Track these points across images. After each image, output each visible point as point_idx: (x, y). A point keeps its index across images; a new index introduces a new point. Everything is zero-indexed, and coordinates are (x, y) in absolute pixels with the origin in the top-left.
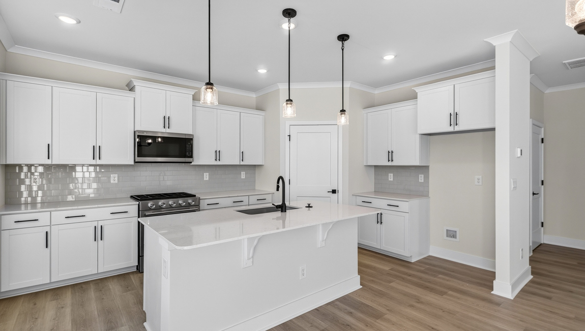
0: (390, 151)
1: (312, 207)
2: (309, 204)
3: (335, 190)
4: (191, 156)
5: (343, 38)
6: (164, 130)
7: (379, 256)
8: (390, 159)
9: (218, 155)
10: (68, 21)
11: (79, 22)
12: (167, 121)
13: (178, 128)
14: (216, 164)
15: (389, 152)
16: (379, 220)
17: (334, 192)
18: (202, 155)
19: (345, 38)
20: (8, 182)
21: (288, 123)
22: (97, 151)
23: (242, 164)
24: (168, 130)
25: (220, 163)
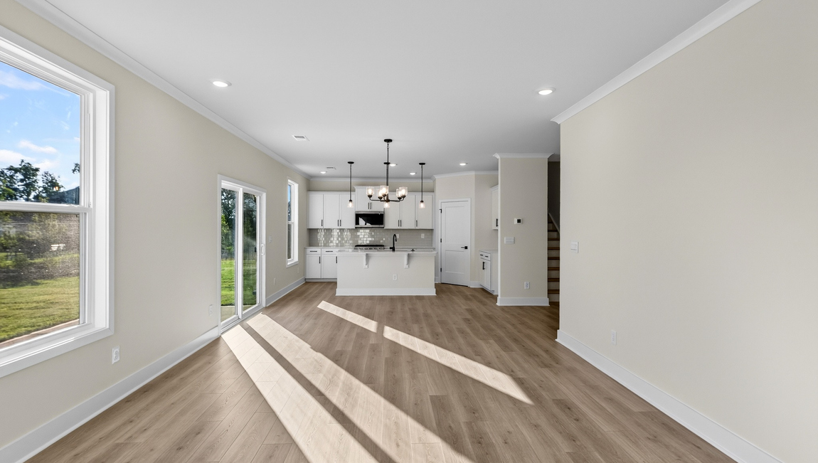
4: (382, 224)
6: (369, 210)
9: (400, 222)
12: (370, 205)
13: (376, 210)
17: (466, 248)
18: (390, 223)
20: (311, 236)
21: (440, 201)
22: (340, 222)
23: (417, 228)
24: (371, 210)
25: (400, 228)
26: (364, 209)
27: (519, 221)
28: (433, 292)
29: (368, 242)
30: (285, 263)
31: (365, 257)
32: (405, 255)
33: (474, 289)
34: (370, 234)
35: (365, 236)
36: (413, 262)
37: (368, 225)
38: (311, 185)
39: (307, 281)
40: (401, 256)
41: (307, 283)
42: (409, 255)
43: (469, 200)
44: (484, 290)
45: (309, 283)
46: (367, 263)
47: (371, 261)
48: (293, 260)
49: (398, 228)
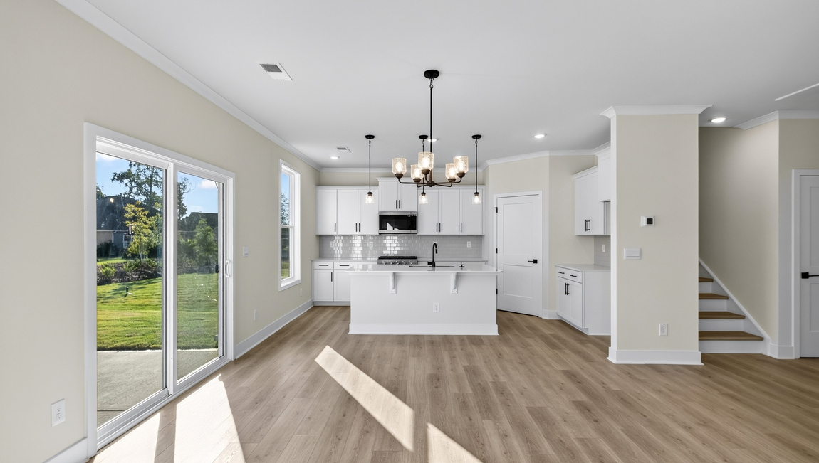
0: (587, 220)
1: (464, 267)
2: (462, 265)
3: (537, 261)
4: (415, 228)
6: (396, 210)
8: (587, 228)
9: (439, 227)
12: (398, 204)
13: (407, 208)
16: (567, 292)
17: (535, 261)
18: (425, 227)
19: (478, 137)
20: (321, 244)
21: (495, 196)
22: (358, 227)
23: (461, 234)
24: (400, 210)
25: (440, 233)
26: (391, 210)
27: (650, 221)
28: (493, 330)
29: (396, 253)
30: (278, 283)
31: (391, 278)
32: (451, 274)
33: (550, 322)
34: (399, 241)
35: (393, 244)
36: (464, 285)
37: (396, 230)
38: (319, 176)
39: (316, 304)
40: (446, 276)
41: (315, 307)
42: (458, 276)
43: (540, 193)
44: (563, 324)
45: (317, 308)
46: (395, 286)
47: (401, 284)
48: (293, 278)
49: (437, 234)
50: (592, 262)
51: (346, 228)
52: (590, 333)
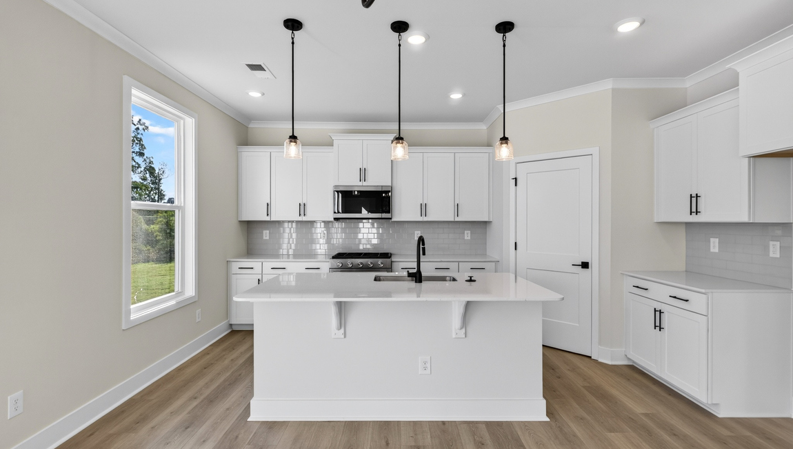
0: (694, 195)
1: (474, 281)
2: (471, 277)
3: (588, 263)
4: (388, 211)
5: (505, 27)
6: (360, 184)
7: (655, 388)
8: (694, 210)
9: (424, 209)
10: (255, 94)
11: (263, 94)
12: (363, 173)
13: (375, 181)
14: (422, 220)
15: (691, 197)
16: (658, 324)
17: (585, 265)
18: (404, 209)
19: (508, 27)
20: (250, 236)
21: (514, 161)
22: (302, 208)
23: (457, 219)
24: (365, 184)
25: (425, 219)
26: (353, 182)
31: (333, 311)
36: (476, 322)
43: (595, 151)
44: (634, 374)
46: (342, 324)
48: (179, 294)
49: (420, 219)
50: (681, 266)
51: (284, 211)
52: (722, 414)
